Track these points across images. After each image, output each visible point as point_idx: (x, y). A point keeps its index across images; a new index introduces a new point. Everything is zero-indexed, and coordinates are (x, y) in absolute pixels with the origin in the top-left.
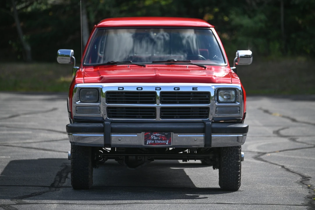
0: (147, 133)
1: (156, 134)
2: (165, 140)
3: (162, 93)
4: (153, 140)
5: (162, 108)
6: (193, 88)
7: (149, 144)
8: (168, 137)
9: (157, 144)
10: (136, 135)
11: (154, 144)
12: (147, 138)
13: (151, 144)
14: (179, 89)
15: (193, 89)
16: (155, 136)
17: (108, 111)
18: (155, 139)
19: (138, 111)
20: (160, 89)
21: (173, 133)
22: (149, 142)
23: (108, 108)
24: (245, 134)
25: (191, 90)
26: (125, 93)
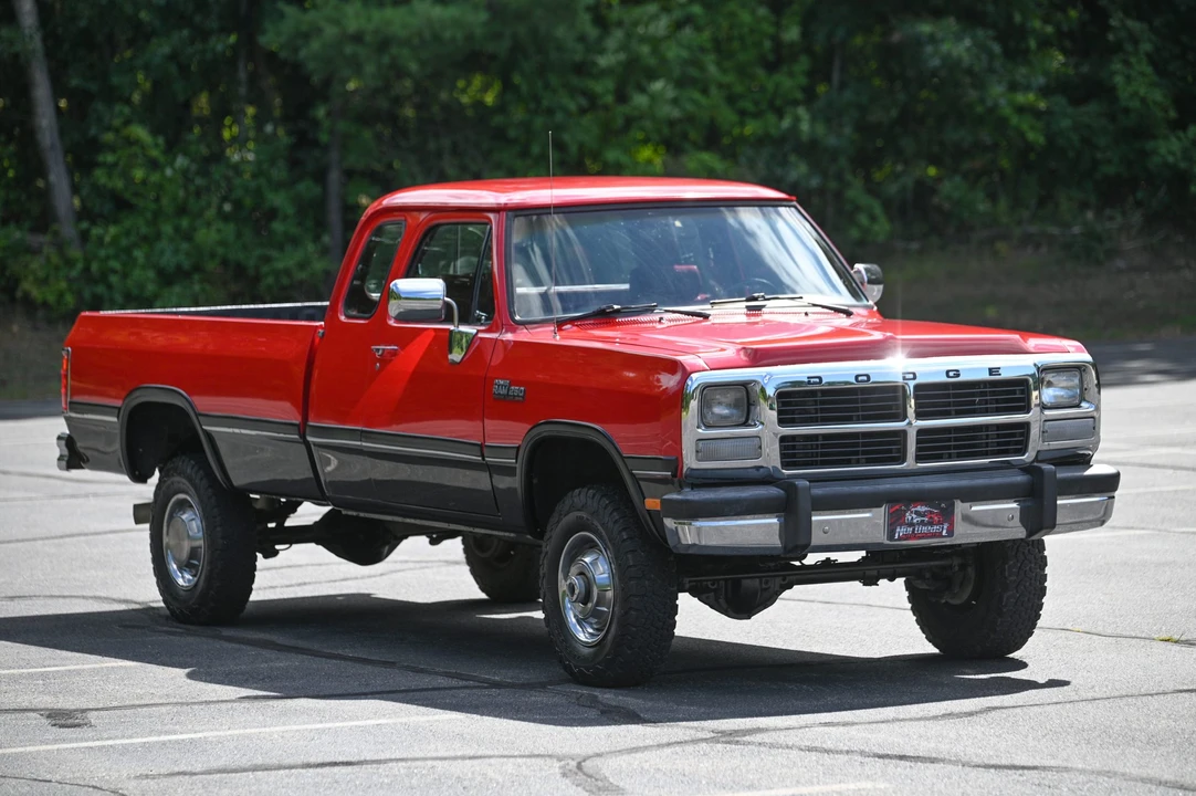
0: (897, 507)
1: (919, 508)
2: (939, 523)
3: (918, 387)
4: (911, 524)
5: (921, 432)
6: (990, 369)
7: (900, 539)
8: (947, 515)
9: (920, 538)
10: (867, 515)
11: (914, 536)
12: (894, 520)
13: (907, 537)
14: (958, 375)
15: (991, 371)
16: (917, 513)
17: (782, 448)
18: (915, 521)
19: (857, 445)
20: (915, 378)
21: (959, 502)
22: (900, 531)
23: (783, 439)
24: (1111, 494)
25: (986, 376)
26: (819, 394)
